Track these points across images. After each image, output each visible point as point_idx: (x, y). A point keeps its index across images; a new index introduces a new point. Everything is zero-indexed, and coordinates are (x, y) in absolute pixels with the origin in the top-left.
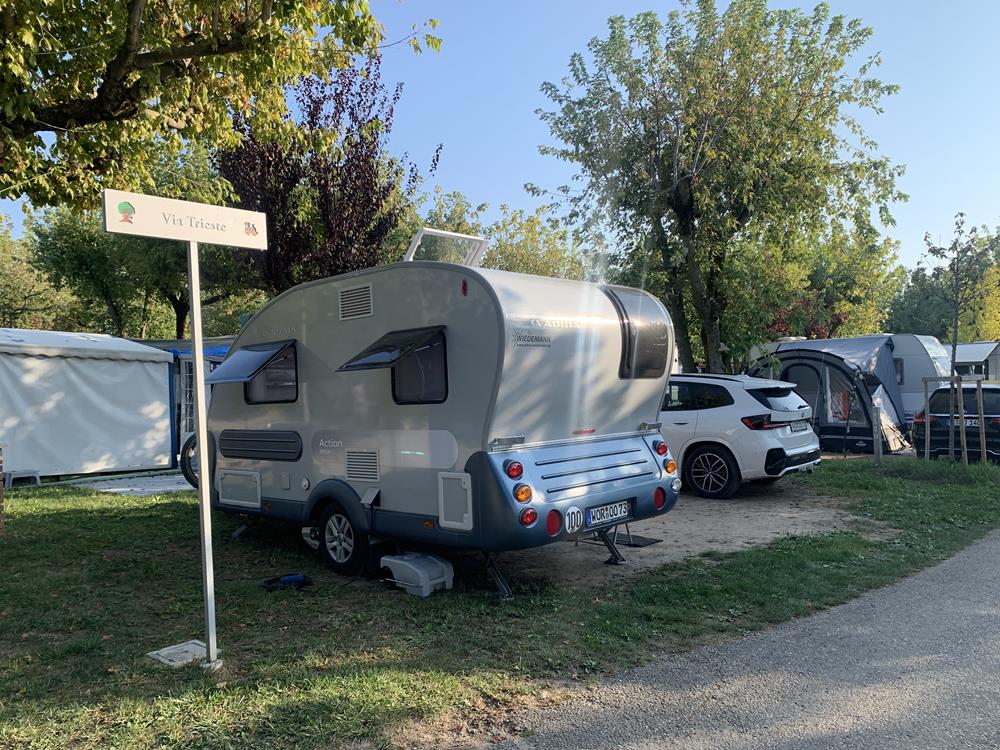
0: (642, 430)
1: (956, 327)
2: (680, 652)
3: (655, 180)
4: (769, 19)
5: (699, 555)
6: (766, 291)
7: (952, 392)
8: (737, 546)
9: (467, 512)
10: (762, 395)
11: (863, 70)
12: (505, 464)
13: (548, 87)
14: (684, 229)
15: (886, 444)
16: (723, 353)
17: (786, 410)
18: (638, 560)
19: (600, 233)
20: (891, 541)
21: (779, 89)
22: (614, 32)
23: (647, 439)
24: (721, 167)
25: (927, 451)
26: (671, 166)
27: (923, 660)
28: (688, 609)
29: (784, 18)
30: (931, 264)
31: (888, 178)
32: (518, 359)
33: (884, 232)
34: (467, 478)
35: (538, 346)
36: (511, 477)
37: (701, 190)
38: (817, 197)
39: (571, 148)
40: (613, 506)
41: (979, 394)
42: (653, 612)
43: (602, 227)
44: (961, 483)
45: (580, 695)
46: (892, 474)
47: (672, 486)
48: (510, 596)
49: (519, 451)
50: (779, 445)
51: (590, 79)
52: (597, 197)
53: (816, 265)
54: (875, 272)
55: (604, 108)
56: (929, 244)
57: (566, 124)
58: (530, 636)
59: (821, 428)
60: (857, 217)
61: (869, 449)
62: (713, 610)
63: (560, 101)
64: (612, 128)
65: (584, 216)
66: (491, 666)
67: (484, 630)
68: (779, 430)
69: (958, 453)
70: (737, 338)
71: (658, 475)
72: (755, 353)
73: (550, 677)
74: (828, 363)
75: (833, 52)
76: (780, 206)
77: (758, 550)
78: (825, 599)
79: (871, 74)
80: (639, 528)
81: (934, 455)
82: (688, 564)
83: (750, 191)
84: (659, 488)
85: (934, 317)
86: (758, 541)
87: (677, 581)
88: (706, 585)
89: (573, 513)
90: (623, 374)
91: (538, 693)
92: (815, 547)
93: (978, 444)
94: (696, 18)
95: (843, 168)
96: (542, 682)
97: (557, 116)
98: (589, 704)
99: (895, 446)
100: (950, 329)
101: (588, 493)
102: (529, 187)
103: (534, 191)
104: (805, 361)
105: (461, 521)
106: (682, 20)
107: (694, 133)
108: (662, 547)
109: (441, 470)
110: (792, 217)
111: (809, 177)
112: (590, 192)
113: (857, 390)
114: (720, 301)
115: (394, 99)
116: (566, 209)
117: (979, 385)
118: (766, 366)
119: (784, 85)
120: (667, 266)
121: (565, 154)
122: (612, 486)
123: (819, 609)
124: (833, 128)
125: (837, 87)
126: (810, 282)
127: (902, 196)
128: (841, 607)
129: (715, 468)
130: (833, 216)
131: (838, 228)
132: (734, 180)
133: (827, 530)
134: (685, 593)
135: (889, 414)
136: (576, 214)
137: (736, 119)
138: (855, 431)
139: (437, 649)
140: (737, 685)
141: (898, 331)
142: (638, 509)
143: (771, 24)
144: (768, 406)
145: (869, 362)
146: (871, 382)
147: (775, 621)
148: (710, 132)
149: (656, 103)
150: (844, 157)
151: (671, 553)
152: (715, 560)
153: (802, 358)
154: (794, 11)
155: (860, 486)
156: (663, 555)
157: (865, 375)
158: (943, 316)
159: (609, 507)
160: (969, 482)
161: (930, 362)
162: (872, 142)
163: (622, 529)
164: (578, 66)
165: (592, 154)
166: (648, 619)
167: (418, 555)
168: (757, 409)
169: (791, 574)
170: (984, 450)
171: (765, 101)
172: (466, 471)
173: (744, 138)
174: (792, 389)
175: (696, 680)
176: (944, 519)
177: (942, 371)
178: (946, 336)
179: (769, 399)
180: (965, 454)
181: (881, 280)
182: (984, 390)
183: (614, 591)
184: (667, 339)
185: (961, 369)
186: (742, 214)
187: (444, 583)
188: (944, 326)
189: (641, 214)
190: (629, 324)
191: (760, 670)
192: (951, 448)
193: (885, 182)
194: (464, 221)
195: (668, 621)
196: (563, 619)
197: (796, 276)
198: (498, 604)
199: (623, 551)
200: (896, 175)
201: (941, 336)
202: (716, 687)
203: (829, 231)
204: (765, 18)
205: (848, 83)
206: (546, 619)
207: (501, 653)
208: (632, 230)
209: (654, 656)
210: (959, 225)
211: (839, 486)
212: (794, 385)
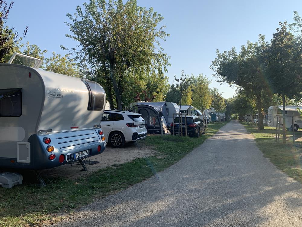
0: (95, 127)
1: (181, 101)
2: (102, 198)
3: (103, 50)
4: (137, 8)
5: (111, 166)
6: (134, 88)
7: (179, 117)
8: (123, 162)
9: (28, 157)
10: (132, 117)
11: (161, 28)
12: (44, 139)
13: (69, 15)
14: (112, 67)
15: (164, 131)
16: (122, 104)
17: (139, 122)
18: (92, 168)
19: (86, 65)
20: (164, 158)
21: (139, 29)
22: (91, 2)
23: (96, 130)
24: (122, 49)
25: (173, 133)
26: (108, 47)
27: (170, 192)
28: (106, 183)
29: (141, 9)
30: (176, 83)
31: (166, 59)
32: (50, 102)
33: (165, 74)
34: (29, 144)
35: (58, 97)
36: (46, 143)
37: (116, 55)
38: (149, 62)
39: (77, 36)
40: (84, 152)
41: (186, 118)
42: (95, 186)
43: (86, 63)
44: (181, 142)
45: (66, 217)
46: (165, 139)
47: (103, 145)
48: (45, 185)
49: (50, 134)
50: (136, 132)
51: (83, 15)
52: (85, 53)
53: (148, 82)
54: (163, 85)
55: (88, 25)
56: (175, 78)
57: (75, 28)
58: (50, 198)
59: (147, 127)
60: (159, 69)
61: (159, 133)
62: (114, 183)
63: (73, 20)
64: (90, 32)
65: (80, 59)
66: (33, 211)
67: (33, 198)
68: (136, 127)
69: (180, 134)
70: (126, 100)
71: (99, 141)
72: (131, 105)
73: (56, 212)
74: (150, 109)
75: (154, 22)
76: (139, 63)
77: (128, 163)
78: (146, 176)
79: (163, 30)
80: (93, 158)
81: (175, 134)
82: (108, 169)
83: (131, 57)
84: (100, 145)
85: (176, 98)
86: (129, 160)
87: (103, 175)
88: (112, 175)
89: (69, 155)
90: (89, 109)
91: (51, 219)
92: (144, 161)
93: (185, 131)
94: (117, 3)
95: (156, 55)
96: (53, 214)
97: (72, 25)
98: (70, 220)
99: (166, 132)
100: (180, 102)
101: (75, 148)
102: (62, 47)
103: (63, 48)
104: (144, 108)
105: (26, 160)
106: (113, 4)
107: (115, 38)
108: (100, 164)
109: (18, 141)
110: (142, 67)
111: (147, 56)
112: (82, 51)
113: (157, 116)
114: (122, 89)
115: (10, 7)
116: (74, 56)
117: (186, 116)
118: (134, 109)
119: (141, 28)
120: (106, 77)
121: (74, 38)
122: (83, 145)
123: (144, 179)
124: (153, 43)
125: (155, 32)
126: (146, 87)
127: (170, 65)
128: (150, 178)
129: (118, 139)
130: (153, 68)
131: (154, 71)
132: (126, 54)
133: (147, 156)
134: (105, 178)
135: (165, 123)
136: (78, 58)
137: (127, 36)
138: (157, 128)
139: (12, 208)
140: (119, 206)
141: (168, 101)
142: (92, 152)
143: (138, 10)
144: (133, 120)
145: (160, 109)
146: (161, 114)
147: (131, 184)
148: (120, 38)
149: (104, 26)
150: (156, 52)
151: (103, 166)
152: (116, 167)
153: (143, 107)
154: (144, 8)
155: (157, 143)
156: (100, 167)
157: (159, 112)
158: (178, 98)
159: (82, 152)
160: (183, 141)
161: (175, 110)
162: (163, 49)
163: (87, 159)
164: (79, 10)
165: (84, 39)
166: (93, 188)
167: (8, 173)
168: (131, 121)
169: (137, 169)
170: (186, 133)
171: (136, 32)
172: (28, 141)
173: (129, 42)
174: (140, 116)
175: (107, 206)
176: (176, 151)
177: (177, 112)
178: (179, 103)
179: (134, 118)
180: (182, 134)
181: (164, 87)
182: (187, 117)
183: (82, 180)
184: (104, 98)
185: (182, 112)
186: (128, 65)
187: (19, 182)
188: (178, 101)
189: (99, 60)
190: (91, 93)
191: (127, 201)
192: (179, 132)
193: (166, 60)
194: (38, 55)
195: (99, 188)
196: (63, 191)
197: (143, 84)
198: (40, 188)
199: (87, 166)
200: (168, 58)
201: (178, 103)
202: (112, 208)
203: (152, 72)
204: (136, 8)
205: (158, 31)
206: (58, 192)
207: (38, 206)
208: (96, 65)
209: (94, 200)
210: (182, 73)
211: (152, 143)
212: (141, 115)
